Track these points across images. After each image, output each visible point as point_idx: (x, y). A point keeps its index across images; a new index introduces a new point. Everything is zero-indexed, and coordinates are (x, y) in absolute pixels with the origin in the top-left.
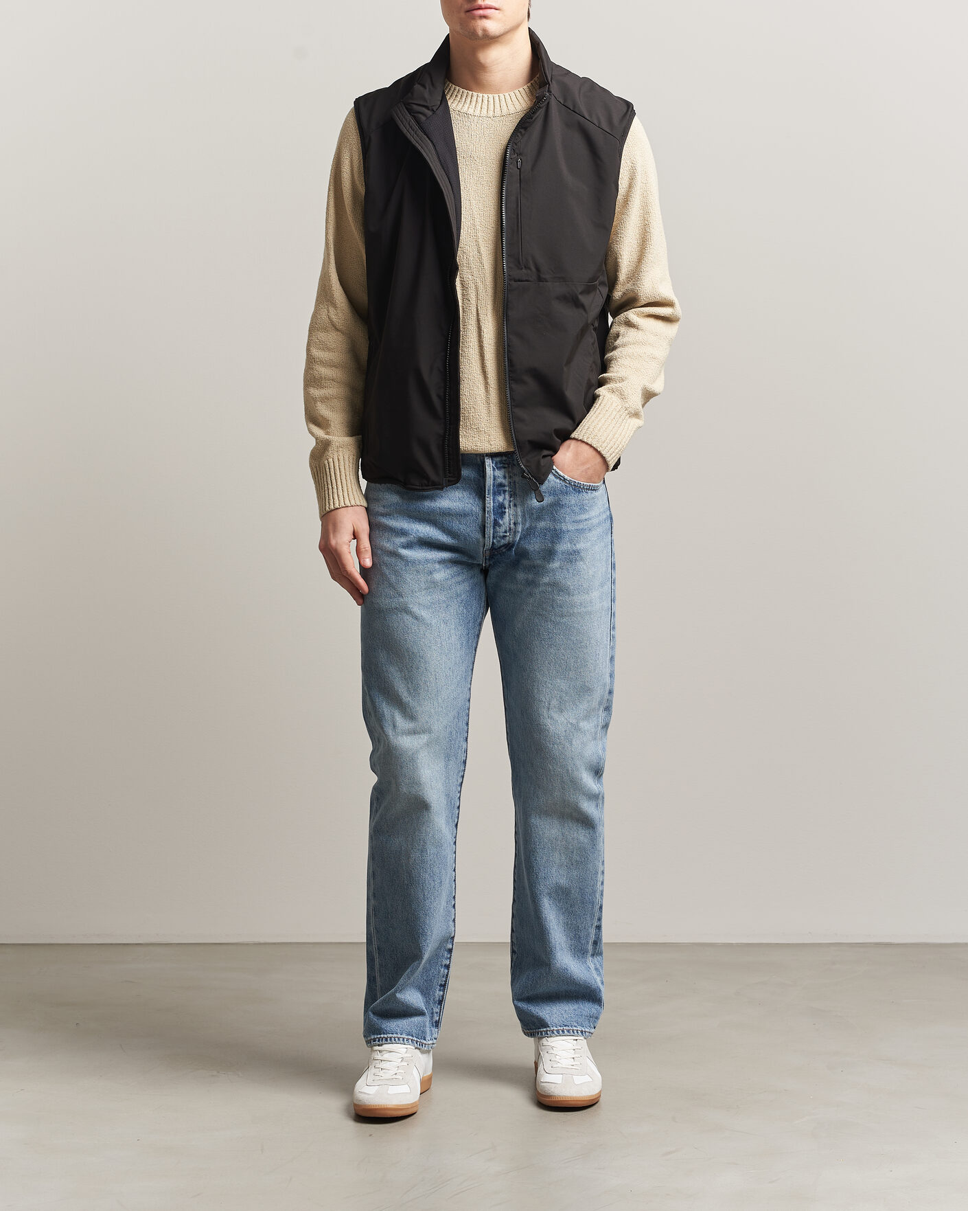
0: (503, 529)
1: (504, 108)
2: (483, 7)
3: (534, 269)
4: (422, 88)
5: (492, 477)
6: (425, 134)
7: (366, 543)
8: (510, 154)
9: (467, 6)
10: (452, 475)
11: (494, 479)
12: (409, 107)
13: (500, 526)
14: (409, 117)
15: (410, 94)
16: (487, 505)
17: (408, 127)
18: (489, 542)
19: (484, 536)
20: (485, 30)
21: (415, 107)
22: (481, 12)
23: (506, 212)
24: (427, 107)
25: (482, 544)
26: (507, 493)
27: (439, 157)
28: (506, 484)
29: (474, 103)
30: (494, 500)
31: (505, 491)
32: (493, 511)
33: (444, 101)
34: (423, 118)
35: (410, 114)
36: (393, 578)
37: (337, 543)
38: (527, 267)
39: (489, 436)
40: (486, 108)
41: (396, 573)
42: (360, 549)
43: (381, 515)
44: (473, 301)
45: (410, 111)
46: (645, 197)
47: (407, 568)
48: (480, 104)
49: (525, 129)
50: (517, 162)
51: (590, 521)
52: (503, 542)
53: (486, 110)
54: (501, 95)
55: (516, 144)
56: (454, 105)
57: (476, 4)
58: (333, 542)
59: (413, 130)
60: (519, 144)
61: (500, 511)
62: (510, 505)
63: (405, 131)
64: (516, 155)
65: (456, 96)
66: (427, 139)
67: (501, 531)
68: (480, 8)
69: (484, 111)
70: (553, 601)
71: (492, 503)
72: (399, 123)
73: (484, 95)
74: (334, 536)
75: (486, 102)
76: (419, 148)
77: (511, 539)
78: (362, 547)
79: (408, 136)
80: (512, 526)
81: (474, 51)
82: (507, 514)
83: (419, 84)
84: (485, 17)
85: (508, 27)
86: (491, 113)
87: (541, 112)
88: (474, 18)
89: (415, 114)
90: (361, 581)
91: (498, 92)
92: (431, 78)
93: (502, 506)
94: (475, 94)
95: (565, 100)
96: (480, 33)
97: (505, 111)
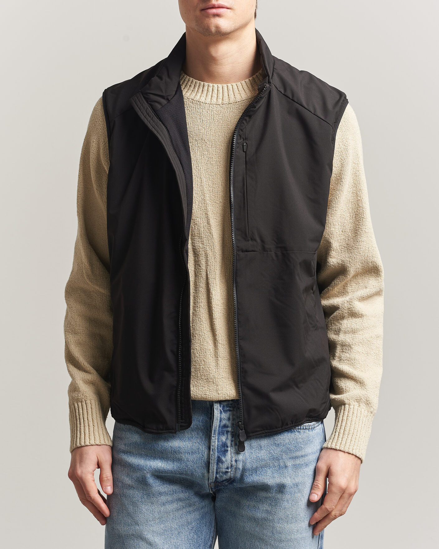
0: (225, 466)
1: (232, 96)
2: (216, 6)
3: (259, 240)
4: (158, 80)
5: (219, 419)
6: (161, 120)
7: (108, 473)
8: (237, 140)
9: (202, 6)
10: (184, 421)
11: (220, 421)
12: (146, 96)
13: (222, 462)
14: (146, 105)
15: (147, 85)
16: (212, 444)
17: (145, 114)
18: (213, 475)
19: (208, 472)
20: (217, 27)
21: (152, 97)
22: (214, 11)
23: (234, 191)
24: (162, 97)
25: (206, 478)
26: (229, 434)
27: (172, 141)
28: (230, 425)
29: (205, 92)
30: (218, 439)
31: (227, 432)
32: (218, 449)
33: (179, 91)
34: (158, 106)
35: (147, 102)
36: (131, 509)
37: (82, 472)
38: (253, 239)
39: (217, 386)
40: (216, 96)
41: (134, 504)
42: (103, 478)
43: (123, 452)
44: (203, 267)
45: (147, 100)
46: (356, 176)
47: (143, 500)
48: (211, 93)
49: (250, 117)
50: (243, 146)
51: (306, 458)
52: (225, 477)
53: (215, 98)
54: (229, 85)
55: (242, 130)
56: (188, 94)
57: (210, 3)
58: (79, 472)
59: (150, 117)
60: (244, 130)
61: (223, 449)
62: (231, 444)
63: (142, 117)
64: (242, 140)
65: (190, 86)
66: (162, 125)
67: (223, 467)
68: (214, 7)
69: (214, 99)
70: (273, 527)
71: (217, 442)
72: (137, 109)
73: (215, 85)
74: (81, 466)
75: (216, 91)
76: (155, 132)
77: (232, 475)
78: (104, 476)
79: (146, 121)
80: (234, 463)
81: (207, 45)
82: (229, 452)
83: (157, 76)
84: (218, 15)
85: (238, 25)
86: (220, 101)
87: (263, 102)
88: (208, 16)
89: (151, 103)
90: (104, 506)
91: (227, 82)
92: (168, 71)
93: (225, 445)
94: (206, 84)
95: (285, 90)
96: (213, 29)
97: (232, 99)
